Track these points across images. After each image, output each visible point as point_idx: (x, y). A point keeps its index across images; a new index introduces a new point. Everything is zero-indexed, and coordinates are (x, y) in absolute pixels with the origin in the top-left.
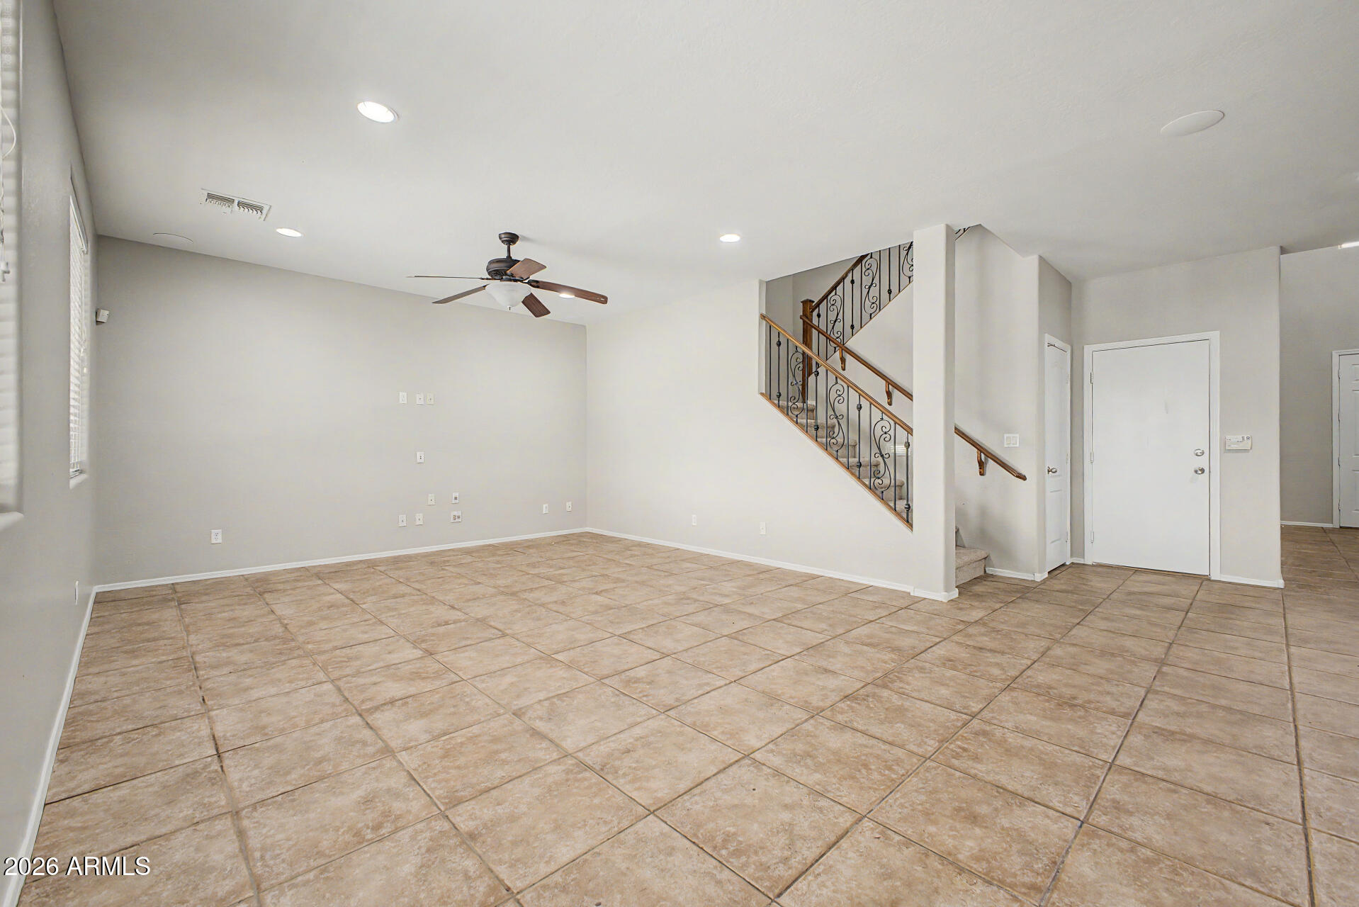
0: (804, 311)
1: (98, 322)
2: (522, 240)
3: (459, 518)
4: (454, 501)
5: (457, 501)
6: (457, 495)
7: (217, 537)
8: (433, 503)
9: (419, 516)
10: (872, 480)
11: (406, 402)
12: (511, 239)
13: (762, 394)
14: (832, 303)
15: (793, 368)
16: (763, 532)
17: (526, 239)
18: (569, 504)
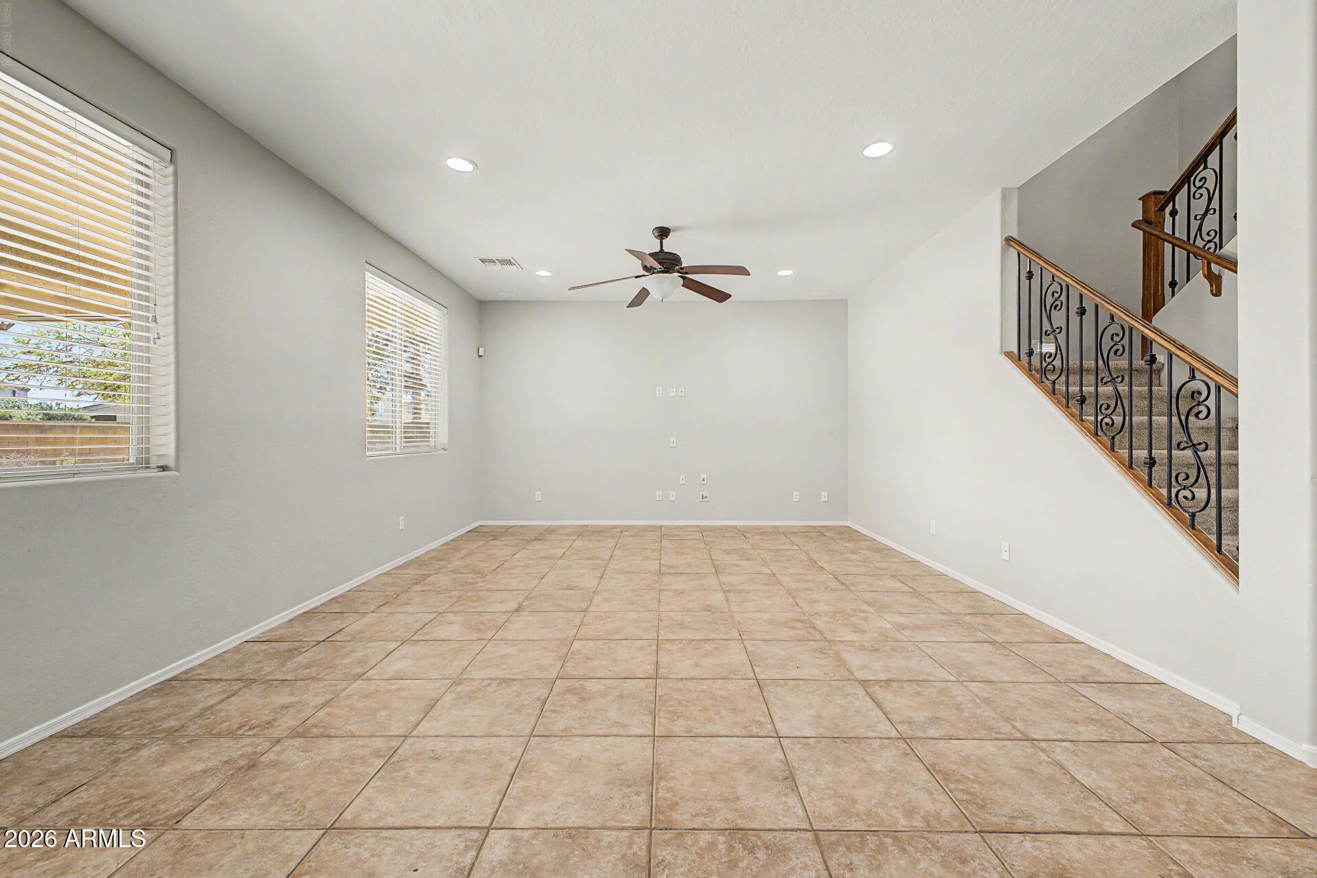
0: (1144, 212)
1: (480, 356)
2: (673, 231)
3: (706, 497)
4: (703, 482)
5: (705, 482)
6: (705, 476)
7: (538, 495)
8: (684, 482)
9: (673, 493)
10: (1174, 491)
11: (661, 395)
12: (663, 233)
13: (1008, 354)
14: (1198, 184)
15: (1048, 308)
16: (1005, 556)
17: (676, 229)
18: (824, 494)
